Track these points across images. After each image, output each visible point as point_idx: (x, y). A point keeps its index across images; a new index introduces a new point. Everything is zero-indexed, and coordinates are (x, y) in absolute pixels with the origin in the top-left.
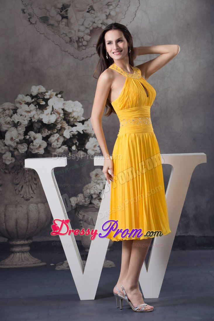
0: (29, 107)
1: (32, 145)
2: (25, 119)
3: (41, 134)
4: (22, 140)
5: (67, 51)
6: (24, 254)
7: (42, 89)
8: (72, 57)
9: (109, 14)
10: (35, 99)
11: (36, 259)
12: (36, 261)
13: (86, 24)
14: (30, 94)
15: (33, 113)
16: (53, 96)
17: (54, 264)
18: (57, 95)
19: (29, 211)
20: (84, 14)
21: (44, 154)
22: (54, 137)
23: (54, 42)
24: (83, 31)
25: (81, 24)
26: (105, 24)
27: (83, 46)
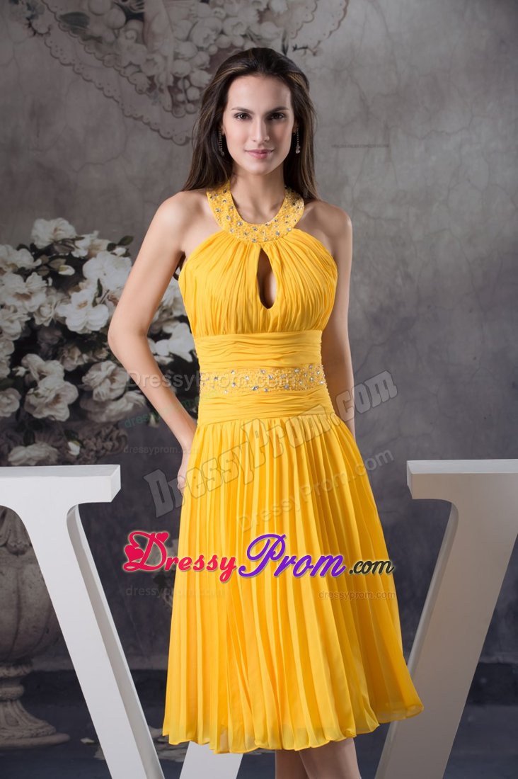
0: (25, 281)
1: (33, 393)
2: (15, 317)
3: (62, 363)
4: (4, 379)
5: (142, 117)
6: (6, 706)
7: (66, 229)
8: (156, 134)
9: (268, 9)
10: (46, 258)
11: (41, 723)
12: (42, 728)
13: (198, 38)
14: (31, 242)
15: (39, 299)
16: (98, 249)
17: (92, 739)
18: (111, 248)
19: (23, 583)
20: (193, 8)
21: (68, 420)
22: (100, 369)
23: (101, 89)
24: (190, 59)
25: (183, 35)
26: (254, 38)
27: (189, 101)
